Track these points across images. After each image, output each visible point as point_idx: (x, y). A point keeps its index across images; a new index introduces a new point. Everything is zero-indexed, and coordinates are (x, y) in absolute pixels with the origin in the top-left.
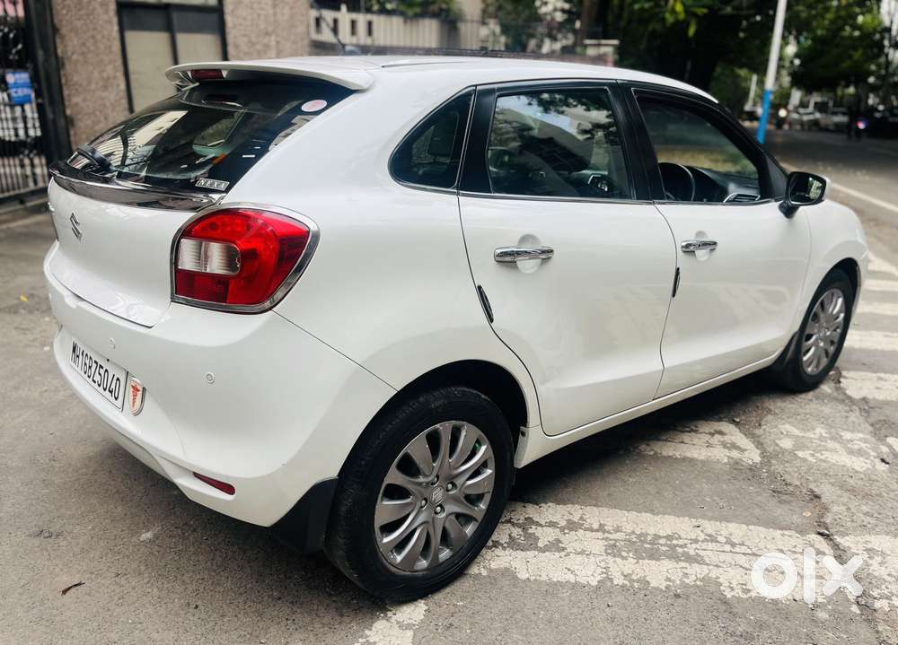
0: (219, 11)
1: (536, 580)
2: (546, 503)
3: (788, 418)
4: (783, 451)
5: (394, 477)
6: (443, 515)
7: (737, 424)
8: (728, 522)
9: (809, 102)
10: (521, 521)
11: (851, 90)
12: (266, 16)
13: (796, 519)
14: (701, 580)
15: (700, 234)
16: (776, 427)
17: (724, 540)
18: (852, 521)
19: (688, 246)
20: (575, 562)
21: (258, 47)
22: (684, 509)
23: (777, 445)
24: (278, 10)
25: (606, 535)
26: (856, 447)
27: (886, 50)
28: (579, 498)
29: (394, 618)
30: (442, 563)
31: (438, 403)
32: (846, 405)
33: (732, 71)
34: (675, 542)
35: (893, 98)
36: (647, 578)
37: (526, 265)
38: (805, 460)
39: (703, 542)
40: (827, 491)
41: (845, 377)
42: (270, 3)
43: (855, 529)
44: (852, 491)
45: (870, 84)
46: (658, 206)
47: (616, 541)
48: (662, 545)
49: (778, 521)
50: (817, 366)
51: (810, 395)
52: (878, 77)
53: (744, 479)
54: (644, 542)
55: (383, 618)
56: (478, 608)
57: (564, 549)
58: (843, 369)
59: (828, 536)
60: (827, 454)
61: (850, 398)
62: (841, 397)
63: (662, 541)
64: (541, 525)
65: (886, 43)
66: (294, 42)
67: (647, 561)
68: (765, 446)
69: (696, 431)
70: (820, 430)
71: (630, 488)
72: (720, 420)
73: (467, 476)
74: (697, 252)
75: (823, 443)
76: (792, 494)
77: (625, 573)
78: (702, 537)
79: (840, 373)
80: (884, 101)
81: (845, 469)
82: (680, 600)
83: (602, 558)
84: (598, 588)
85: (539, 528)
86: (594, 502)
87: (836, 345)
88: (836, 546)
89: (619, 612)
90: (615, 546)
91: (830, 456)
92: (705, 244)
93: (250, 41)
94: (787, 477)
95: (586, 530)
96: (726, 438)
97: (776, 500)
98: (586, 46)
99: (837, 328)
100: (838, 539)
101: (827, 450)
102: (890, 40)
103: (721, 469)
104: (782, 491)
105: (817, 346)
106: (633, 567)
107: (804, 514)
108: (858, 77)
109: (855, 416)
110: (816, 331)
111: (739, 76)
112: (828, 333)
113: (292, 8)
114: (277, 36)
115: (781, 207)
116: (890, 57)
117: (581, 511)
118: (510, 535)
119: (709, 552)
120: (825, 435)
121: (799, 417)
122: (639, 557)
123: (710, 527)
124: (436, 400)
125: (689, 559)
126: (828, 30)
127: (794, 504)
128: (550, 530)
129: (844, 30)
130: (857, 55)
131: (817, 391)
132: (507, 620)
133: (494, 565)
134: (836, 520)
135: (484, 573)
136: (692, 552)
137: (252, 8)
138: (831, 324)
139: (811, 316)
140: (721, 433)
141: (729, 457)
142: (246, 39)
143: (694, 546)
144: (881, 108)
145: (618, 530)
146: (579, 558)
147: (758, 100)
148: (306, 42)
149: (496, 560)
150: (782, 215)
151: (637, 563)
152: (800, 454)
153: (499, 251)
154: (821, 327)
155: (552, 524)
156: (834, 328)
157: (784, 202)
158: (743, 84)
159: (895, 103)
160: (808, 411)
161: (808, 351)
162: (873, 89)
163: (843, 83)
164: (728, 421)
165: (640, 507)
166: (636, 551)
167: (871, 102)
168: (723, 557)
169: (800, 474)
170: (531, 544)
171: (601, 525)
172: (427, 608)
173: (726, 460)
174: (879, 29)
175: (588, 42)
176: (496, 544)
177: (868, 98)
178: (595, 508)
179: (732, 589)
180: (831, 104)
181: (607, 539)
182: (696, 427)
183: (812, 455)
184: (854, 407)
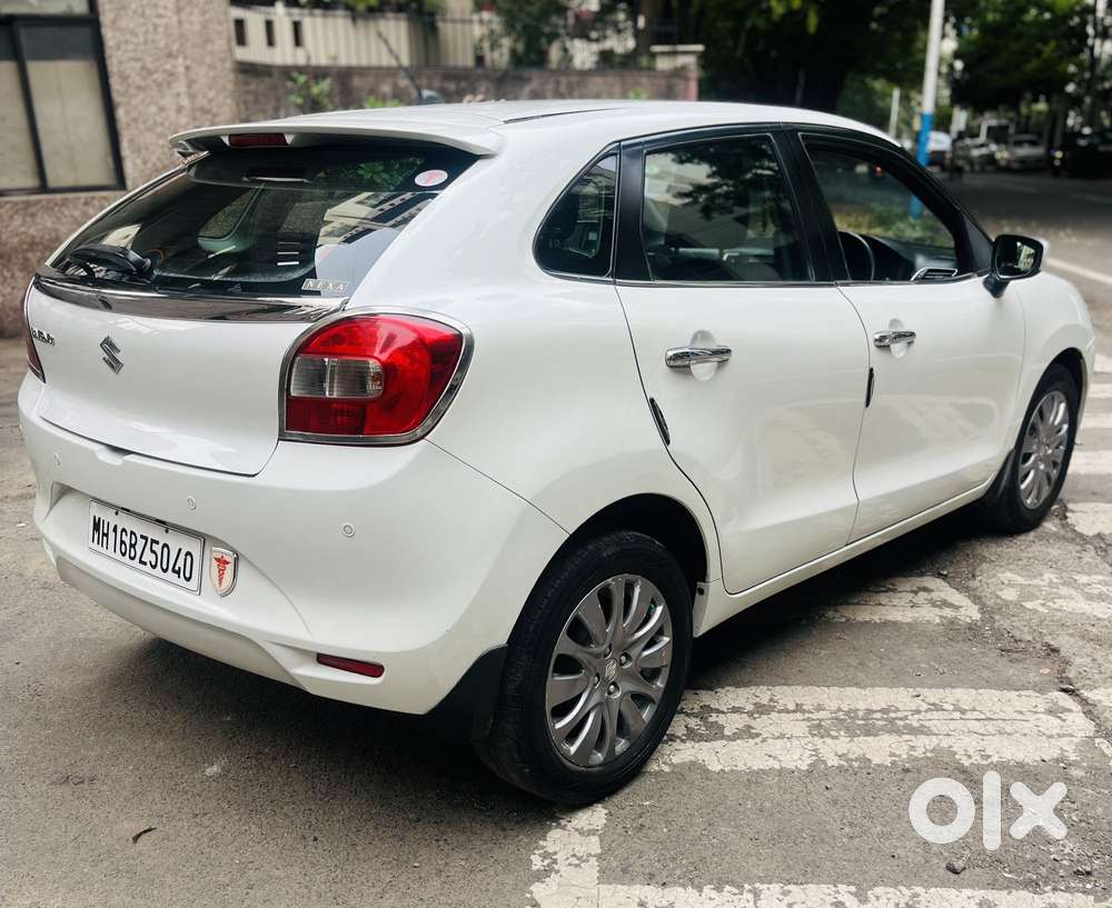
0: (91, 21)
1: (732, 771)
2: (723, 688)
3: (1009, 564)
4: (1007, 604)
5: (564, 645)
6: (618, 695)
7: (944, 577)
8: (953, 687)
9: (979, 127)
10: (696, 711)
11: (1041, 106)
12: (166, 27)
13: (1034, 678)
14: (931, 751)
15: (894, 322)
16: (994, 576)
17: (952, 708)
18: (1100, 673)
19: (882, 338)
20: (776, 747)
21: (158, 77)
22: (896, 679)
23: (998, 597)
24: (184, 16)
25: (807, 715)
26: (1095, 592)
27: (1090, 41)
28: (763, 678)
29: (569, 826)
30: (619, 756)
31: (611, 551)
32: (1077, 544)
33: (862, 81)
34: (893, 715)
35: (1104, 114)
36: (868, 756)
37: (702, 370)
38: (1035, 611)
39: (926, 711)
40: (1064, 642)
41: (1073, 512)
42: (171, 6)
43: (1105, 681)
44: (1097, 640)
45: (1069, 94)
46: (842, 288)
47: (820, 720)
48: (878, 720)
49: (1011, 682)
50: (1037, 498)
51: (1032, 535)
52: (1079, 84)
53: (964, 640)
54: (857, 718)
55: (556, 828)
56: (668, 805)
57: (758, 735)
58: (1068, 502)
59: (1073, 691)
60: (1060, 602)
61: (1081, 536)
62: (1069, 535)
63: (878, 715)
64: (723, 713)
65: (1090, 30)
66: (212, 67)
67: (861, 738)
68: (984, 599)
69: (894, 591)
70: (1049, 576)
71: (824, 661)
72: (922, 574)
73: (643, 645)
74: (892, 346)
75: (1055, 590)
76: (1024, 651)
77: (840, 753)
78: (925, 706)
79: (1066, 507)
80: (1091, 120)
81: (1085, 617)
82: (910, 774)
83: (806, 740)
84: (810, 772)
85: (721, 716)
86: (783, 681)
87: (1059, 467)
88: (1084, 702)
89: (842, 793)
90: (819, 726)
91: (1064, 604)
92: (900, 336)
93: (143, 68)
94: (1017, 634)
95: (779, 712)
96: (935, 595)
97: (1006, 659)
98: (653, 56)
99: (1060, 444)
100: (1085, 693)
101: (1059, 598)
102: (1095, 28)
103: (934, 631)
104: (1012, 649)
105: (1037, 470)
106: (848, 746)
107: (1041, 671)
108: (1049, 85)
109: (1089, 556)
110: (1035, 447)
111: (873, 89)
112: (1050, 451)
113: (203, 13)
114: (185, 58)
115: (986, 283)
116: (1097, 51)
117: (769, 693)
118: (686, 727)
119: (935, 721)
120: (1055, 580)
121: (1020, 563)
122: (852, 735)
123: (932, 695)
124: (607, 547)
125: (913, 731)
126: (1003, 13)
127: (1028, 661)
128: (736, 716)
129: (1028, 12)
130: (1049, 49)
131: (1040, 529)
132: (709, 814)
133: (676, 760)
134: (1080, 673)
135: (666, 769)
136: (915, 724)
137: (143, 15)
138: (1052, 439)
139: (1028, 429)
140: (925, 589)
141: (941, 617)
142: (138, 65)
143: (916, 717)
144: (1087, 131)
145: (820, 708)
146: (779, 742)
147: (904, 127)
148: (228, 65)
149: (677, 754)
150: (988, 293)
151: (852, 741)
152: (1028, 605)
153: (671, 354)
154: (1040, 444)
155: (735, 710)
156: (1055, 445)
157: (990, 277)
158: (880, 104)
159: (1107, 122)
160: (1031, 555)
161: (1026, 476)
162: (1075, 102)
163: (1028, 96)
164: (933, 576)
165: (842, 681)
166: (847, 729)
167: (1070, 122)
168: (952, 725)
169: (1031, 627)
170: (716, 733)
171: (797, 705)
172: (606, 811)
173: (938, 621)
174: (1078, 8)
175: (657, 48)
176: (673, 738)
177: (1066, 116)
178: (785, 687)
179: (969, 757)
180: (1012, 130)
181: (808, 719)
182: (893, 584)
183: (1043, 605)
184: (1088, 546)
